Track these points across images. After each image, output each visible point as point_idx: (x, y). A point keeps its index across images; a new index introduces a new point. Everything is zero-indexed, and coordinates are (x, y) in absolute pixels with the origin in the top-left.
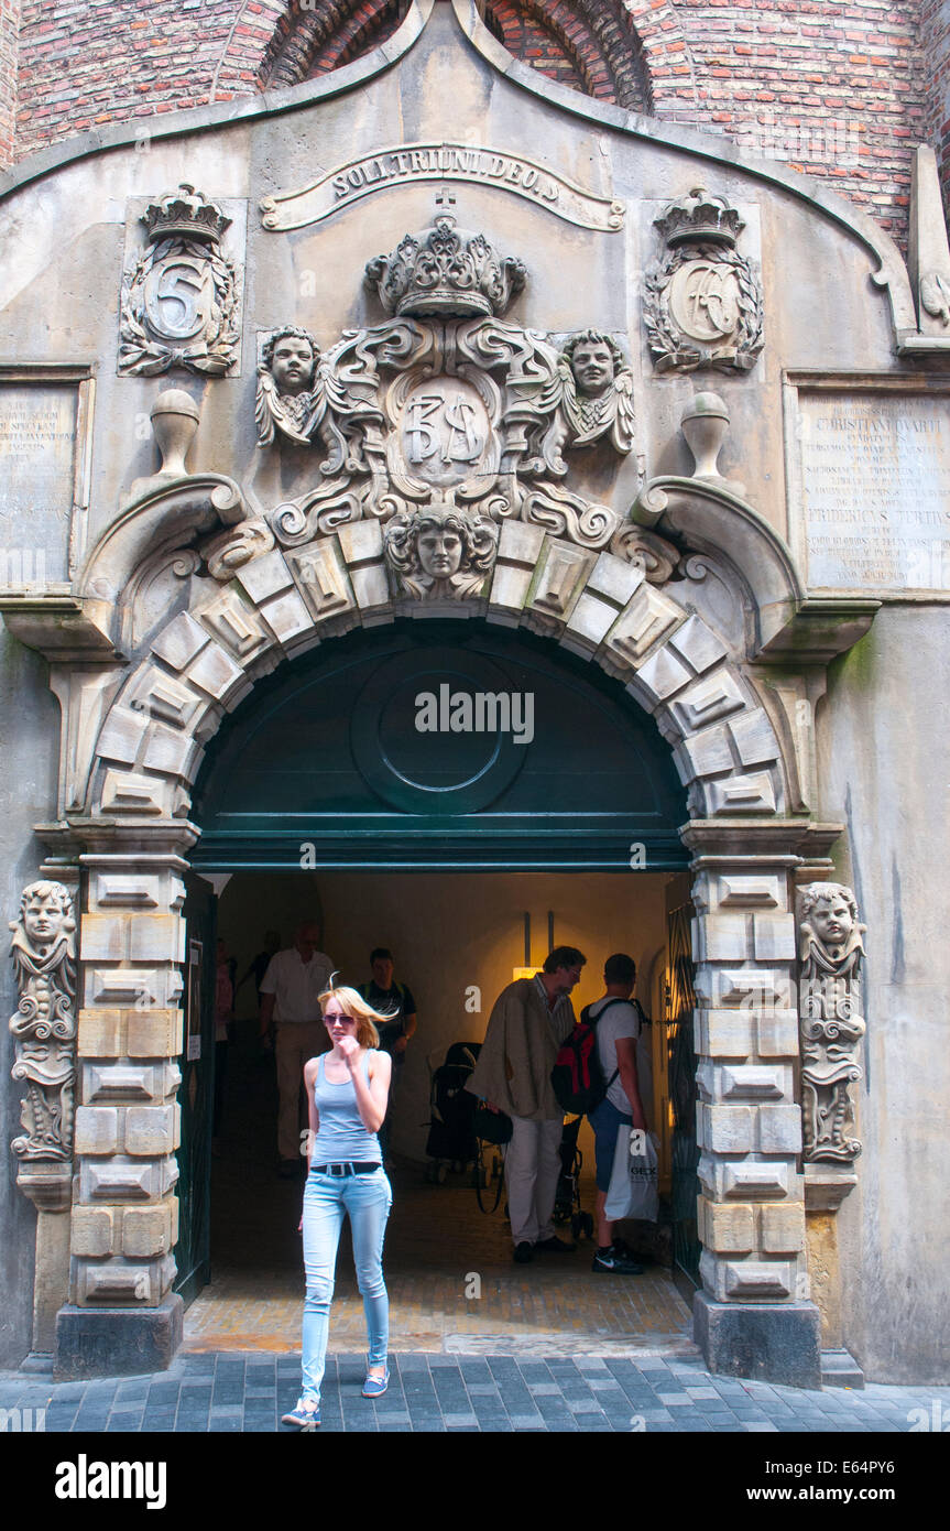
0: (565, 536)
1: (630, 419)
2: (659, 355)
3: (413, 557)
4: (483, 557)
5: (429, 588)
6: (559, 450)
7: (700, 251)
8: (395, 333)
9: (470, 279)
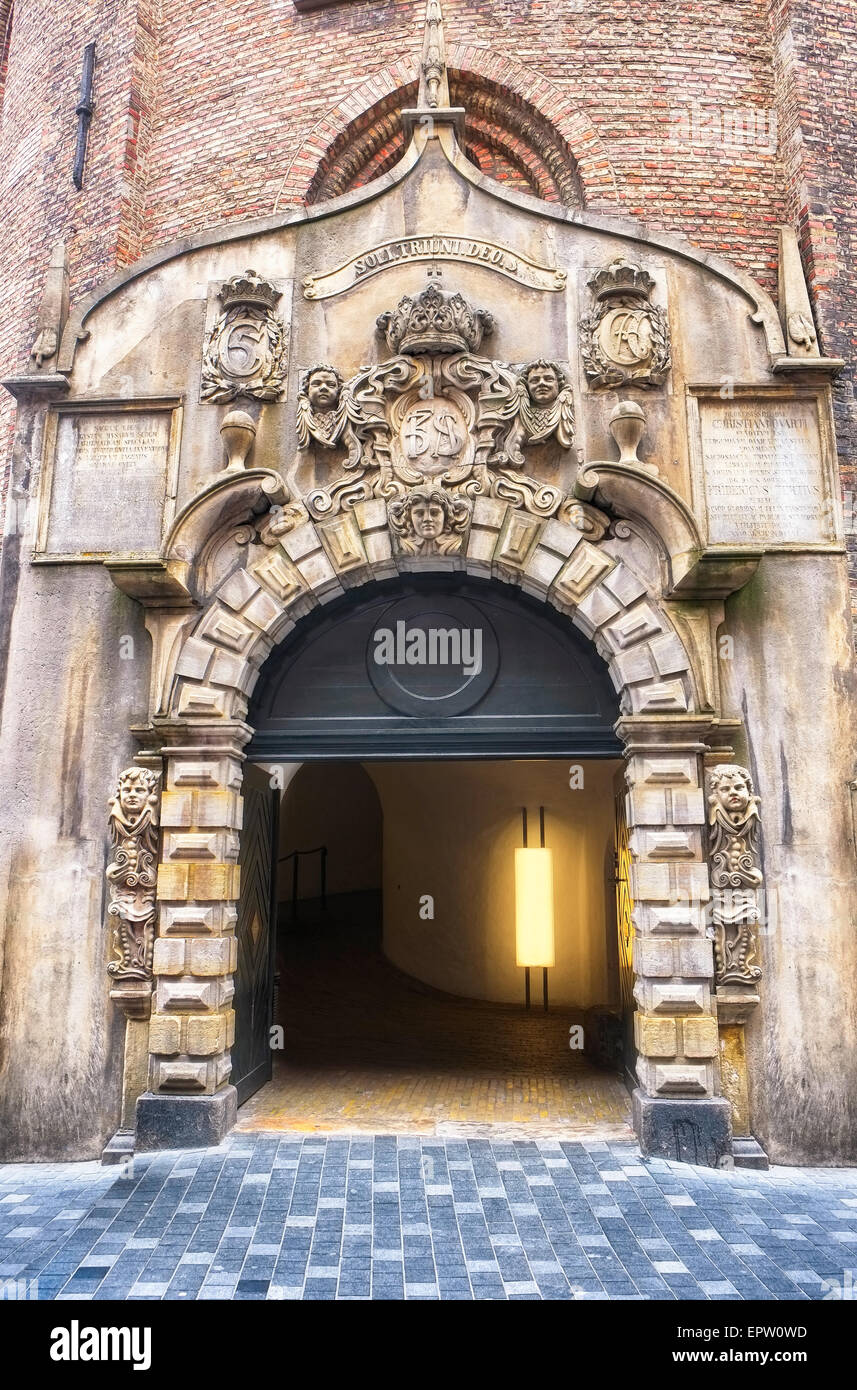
0: (523, 508)
1: (571, 422)
2: (592, 377)
3: (408, 524)
4: (460, 523)
5: (421, 547)
6: (518, 446)
7: (621, 302)
8: (397, 366)
9: (450, 324)
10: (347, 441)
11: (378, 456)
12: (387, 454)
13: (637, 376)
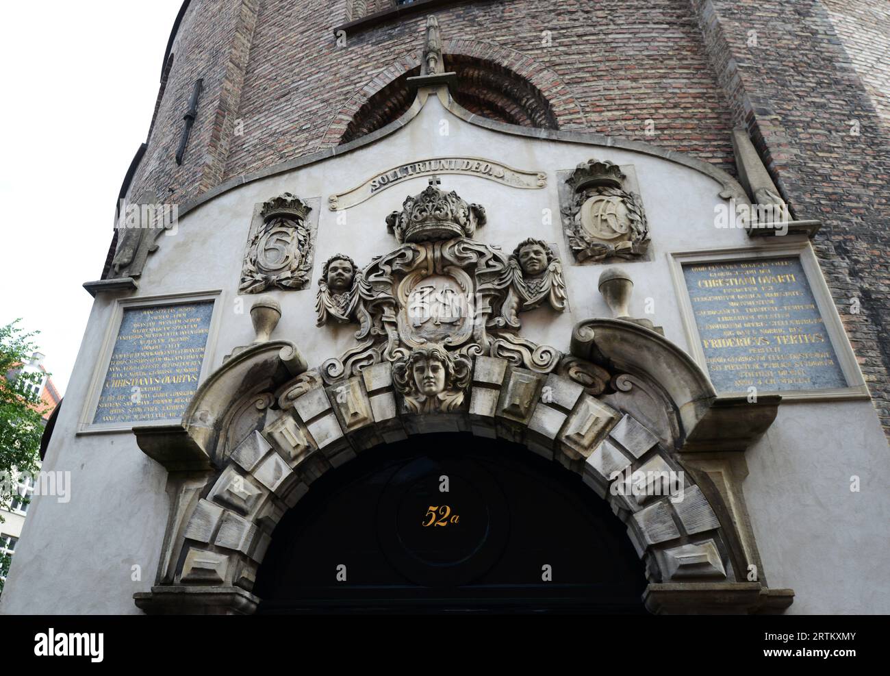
0: (523, 365)
1: (562, 288)
2: (578, 251)
3: (411, 382)
4: (461, 380)
6: (514, 311)
7: (597, 191)
8: (403, 251)
9: (447, 214)
10: (359, 316)
11: (387, 327)
12: (394, 324)
13: (619, 248)
